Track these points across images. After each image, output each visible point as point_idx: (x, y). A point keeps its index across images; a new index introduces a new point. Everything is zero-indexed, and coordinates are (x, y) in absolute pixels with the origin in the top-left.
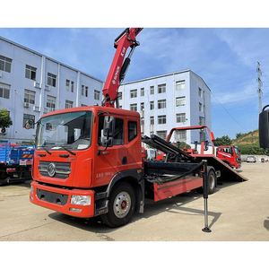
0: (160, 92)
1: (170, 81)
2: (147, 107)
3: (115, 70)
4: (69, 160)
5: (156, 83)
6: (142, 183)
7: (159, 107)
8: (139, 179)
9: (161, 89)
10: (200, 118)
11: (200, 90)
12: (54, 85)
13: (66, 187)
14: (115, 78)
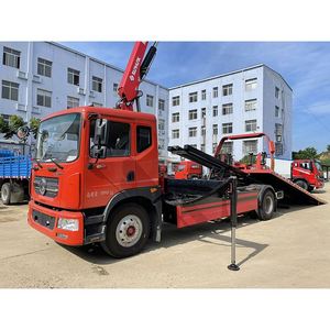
0: (225, 94)
1: (237, 80)
2: (209, 113)
3: (135, 62)
4: (56, 174)
5: (219, 83)
6: (158, 206)
7: (225, 112)
8: (153, 200)
9: (227, 90)
10: (276, 125)
11: (277, 89)
12: (100, 91)
13: (56, 208)
14: (134, 73)
